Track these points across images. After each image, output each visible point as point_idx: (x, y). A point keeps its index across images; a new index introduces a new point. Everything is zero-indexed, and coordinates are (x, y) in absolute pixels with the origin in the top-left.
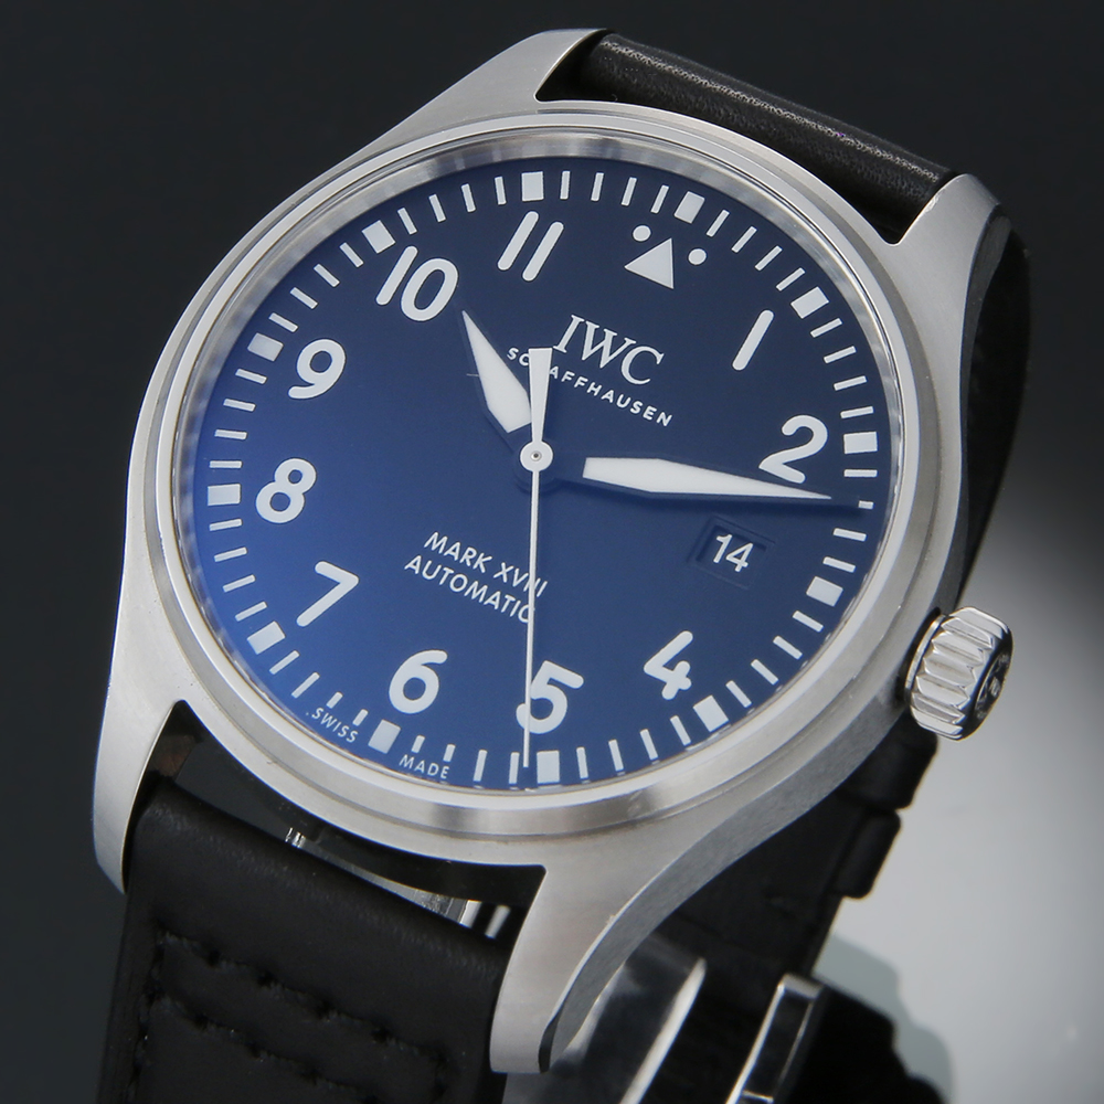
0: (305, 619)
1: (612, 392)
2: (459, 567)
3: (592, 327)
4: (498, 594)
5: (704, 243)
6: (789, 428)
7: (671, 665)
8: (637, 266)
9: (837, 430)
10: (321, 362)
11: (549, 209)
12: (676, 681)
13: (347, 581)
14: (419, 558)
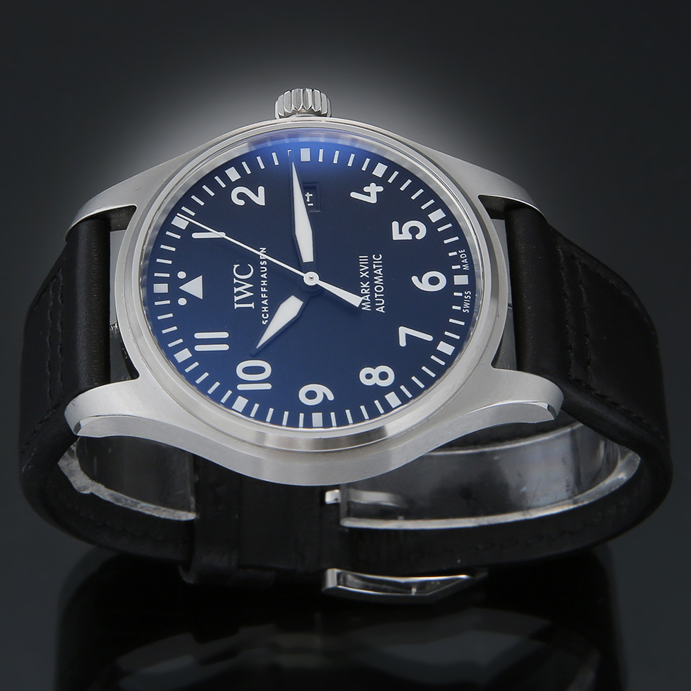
0: (429, 338)
1: (262, 276)
2: (372, 292)
3: (236, 298)
4: (375, 272)
5: (174, 275)
6: (241, 203)
7: (368, 194)
8: (199, 294)
9: (231, 185)
10: (311, 395)
11: (190, 343)
12: (374, 189)
13: (403, 331)
14: (377, 309)
